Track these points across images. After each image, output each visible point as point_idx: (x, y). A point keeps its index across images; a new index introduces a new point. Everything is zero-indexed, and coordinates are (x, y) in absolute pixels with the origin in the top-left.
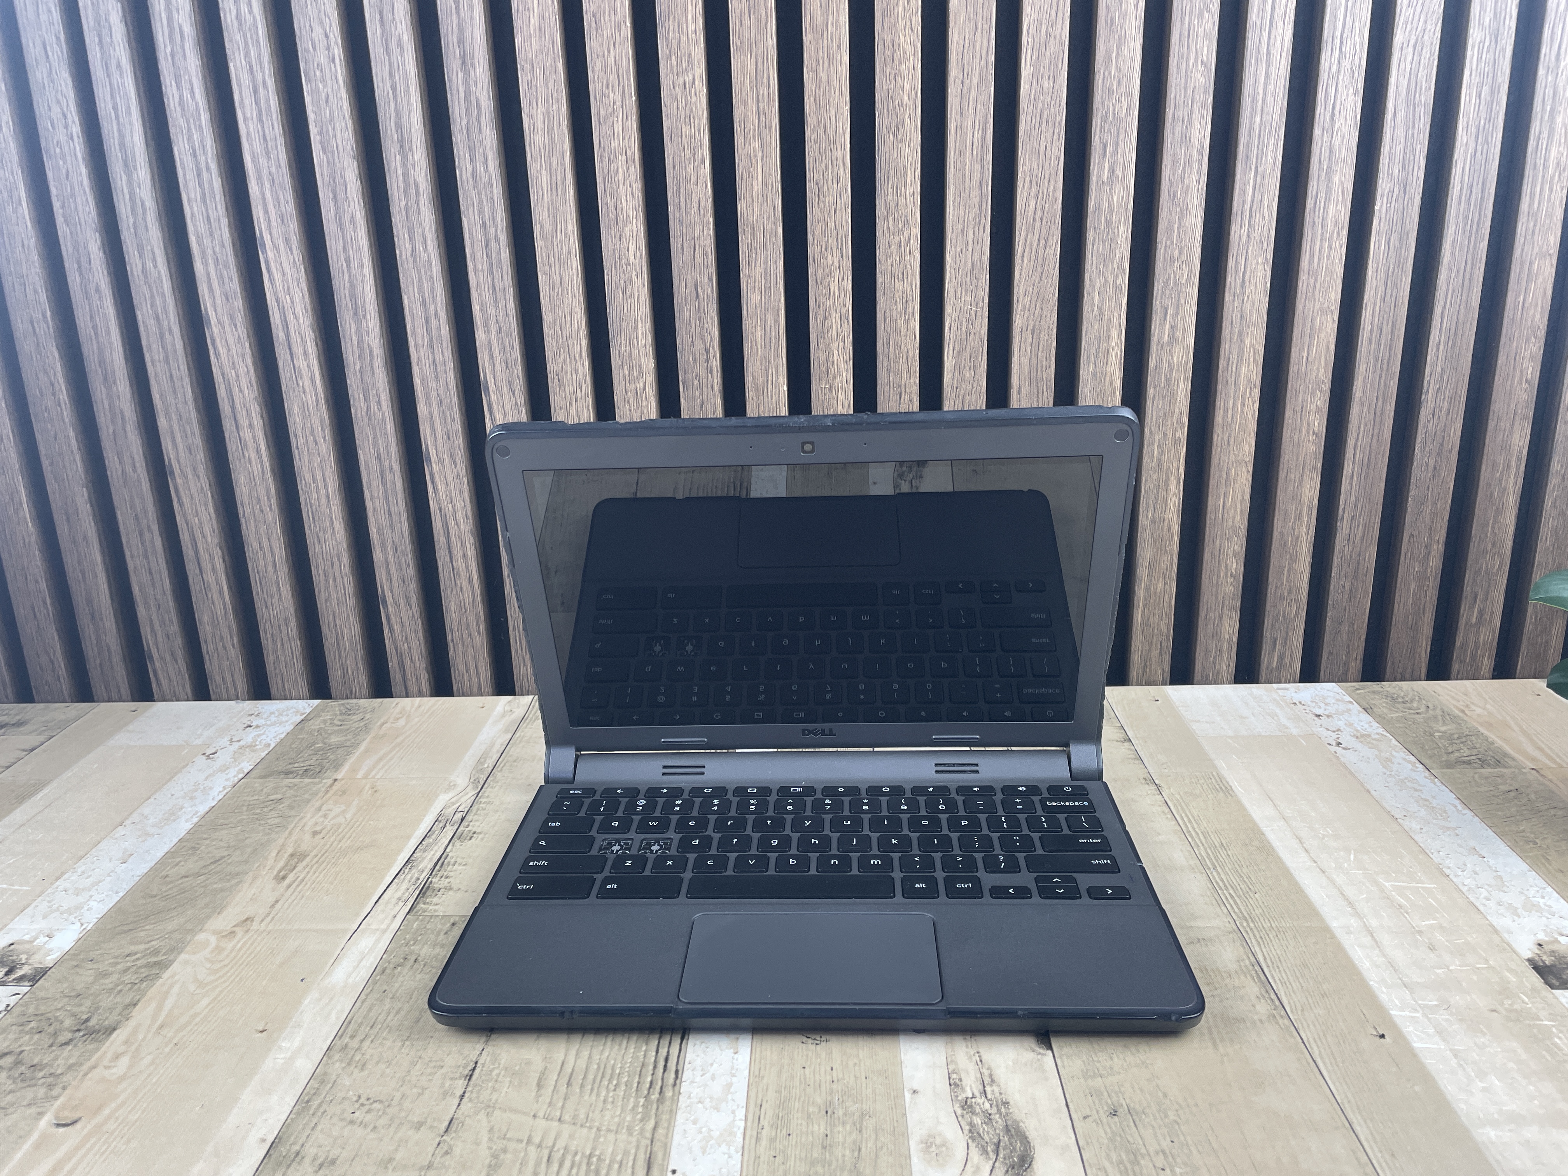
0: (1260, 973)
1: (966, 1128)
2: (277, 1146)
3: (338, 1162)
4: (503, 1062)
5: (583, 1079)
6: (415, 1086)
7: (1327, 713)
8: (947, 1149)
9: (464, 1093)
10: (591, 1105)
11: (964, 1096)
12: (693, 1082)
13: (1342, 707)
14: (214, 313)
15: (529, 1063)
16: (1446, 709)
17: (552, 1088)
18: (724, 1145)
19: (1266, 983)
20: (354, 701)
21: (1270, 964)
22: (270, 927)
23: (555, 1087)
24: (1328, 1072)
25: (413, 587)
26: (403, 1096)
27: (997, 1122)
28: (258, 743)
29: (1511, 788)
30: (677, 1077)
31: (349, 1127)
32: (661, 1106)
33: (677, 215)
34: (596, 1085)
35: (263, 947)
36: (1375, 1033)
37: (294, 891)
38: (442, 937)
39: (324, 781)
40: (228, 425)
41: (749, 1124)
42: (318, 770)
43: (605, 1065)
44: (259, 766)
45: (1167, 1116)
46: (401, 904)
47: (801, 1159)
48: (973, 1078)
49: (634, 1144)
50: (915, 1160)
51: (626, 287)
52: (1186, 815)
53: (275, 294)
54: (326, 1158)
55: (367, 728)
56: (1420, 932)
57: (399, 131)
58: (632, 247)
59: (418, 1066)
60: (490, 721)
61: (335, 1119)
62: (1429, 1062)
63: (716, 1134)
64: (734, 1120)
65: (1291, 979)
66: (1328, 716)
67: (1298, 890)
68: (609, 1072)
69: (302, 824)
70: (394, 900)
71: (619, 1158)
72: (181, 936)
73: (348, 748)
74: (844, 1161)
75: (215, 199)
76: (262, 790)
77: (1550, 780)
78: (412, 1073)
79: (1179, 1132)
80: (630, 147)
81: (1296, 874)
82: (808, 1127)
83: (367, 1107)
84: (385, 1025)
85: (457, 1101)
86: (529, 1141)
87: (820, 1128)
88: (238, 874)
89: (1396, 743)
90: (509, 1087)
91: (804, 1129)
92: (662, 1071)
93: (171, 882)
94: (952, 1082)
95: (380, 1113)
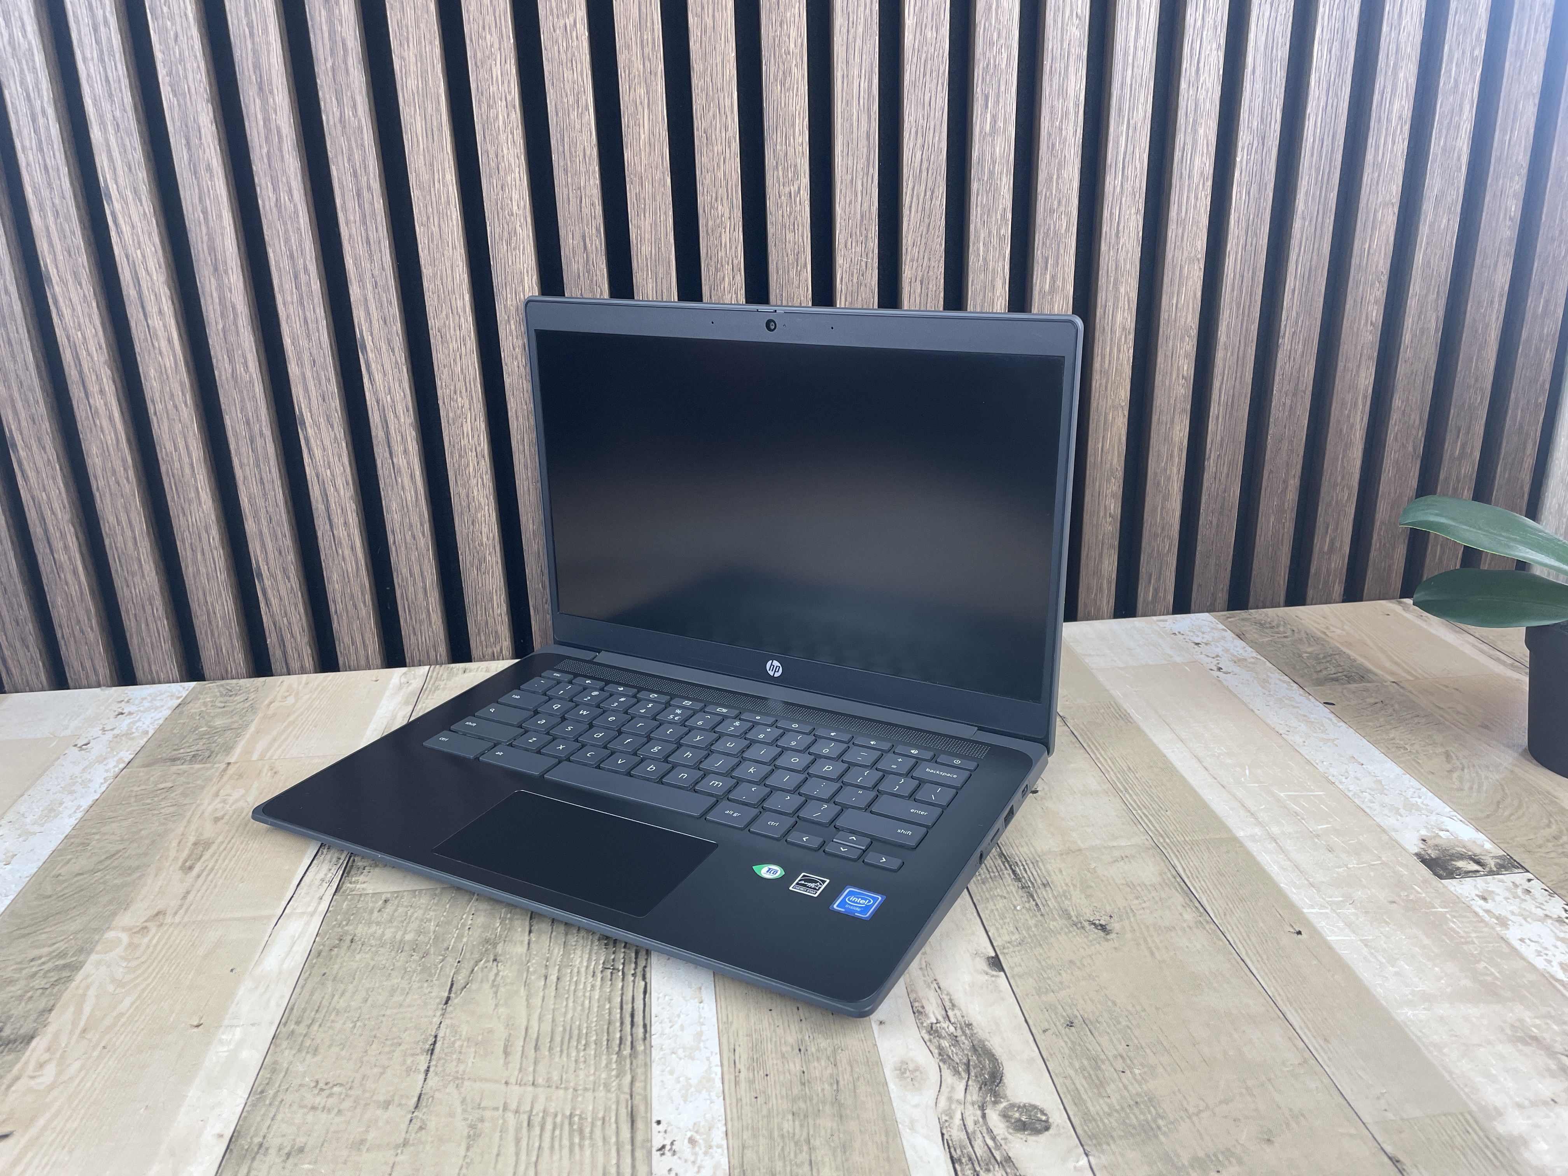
0: (1182, 884)
1: (936, 1051)
2: (236, 1140)
3: (306, 1150)
4: (464, 1033)
5: (550, 1042)
6: (375, 1066)
7: (1204, 641)
8: (921, 1073)
9: (429, 1067)
10: (563, 1067)
11: (929, 1022)
12: (662, 1034)
13: (1217, 634)
14: (55, 270)
15: (491, 1031)
16: (1309, 632)
17: (520, 1053)
18: (704, 1092)
19: (1189, 893)
20: (234, 681)
21: (1189, 875)
22: (186, 919)
23: (523, 1053)
24: (1257, 969)
25: (291, 558)
26: (364, 1077)
27: (964, 1043)
28: (134, 730)
29: (1377, 700)
30: (645, 1032)
31: (311, 1113)
32: (634, 1062)
33: (562, 164)
34: (565, 1047)
35: (181, 941)
36: (1292, 930)
37: (205, 881)
38: (376, 914)
39: (216, 766)
40: (76, 392)
41: (726, 1068)
42: (207, 754)
43: (571, 1026)
44: (140, 755)
45: (1119, 1023)
46: (325, 885)
47: (782, 1097)
48: (935, 1005)
49: (614, 1099)
50: (892, 1086)
51: (511, 239)
52: (1093, 743)
53: (124, 248)
54: (292, 1147)
55: (253, 708)
56: (1318, 836)
57: (258, 72)
58: (515, 196)
59: (374, 1046)
60: (387, 693)
61: (295, 1107)
62: (1343, 952)
63: (694, 1082)
64: (710, 1067)
65: (1211, 888)
66: (1206, 644)
67: (1205, 806)
68: (576, 1032)
69: (200, 812)
70: (317, 882)
71: (601, 1115)
72: (87, 936)
73: (238, 731)
74: (824, 1095)
75: (53, 147)
76: (149, 779)
77: (1410, 692)
78: (369, 1052)
79: (1133, 1037)
80: (510, 93)
81: (1200, 791)
82: (784, 1066)
83: (327, 1092)
84: (331, 1008)
85: (422, 1077)
86: (505, 1108)
87: (795, 1066)
88: (138, 868)
89: (1270, 665)
90: (474, 1057)
91: (781, 1069)
92: (629, 1026)
93: (65, 881)
94: (915, 1010)
95: (342, 1097)
